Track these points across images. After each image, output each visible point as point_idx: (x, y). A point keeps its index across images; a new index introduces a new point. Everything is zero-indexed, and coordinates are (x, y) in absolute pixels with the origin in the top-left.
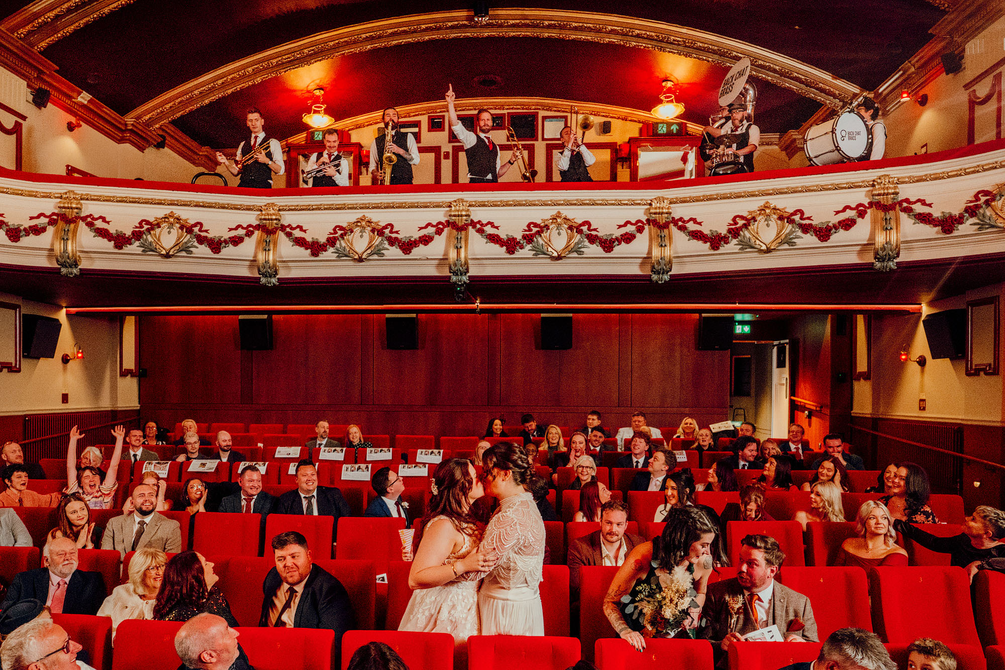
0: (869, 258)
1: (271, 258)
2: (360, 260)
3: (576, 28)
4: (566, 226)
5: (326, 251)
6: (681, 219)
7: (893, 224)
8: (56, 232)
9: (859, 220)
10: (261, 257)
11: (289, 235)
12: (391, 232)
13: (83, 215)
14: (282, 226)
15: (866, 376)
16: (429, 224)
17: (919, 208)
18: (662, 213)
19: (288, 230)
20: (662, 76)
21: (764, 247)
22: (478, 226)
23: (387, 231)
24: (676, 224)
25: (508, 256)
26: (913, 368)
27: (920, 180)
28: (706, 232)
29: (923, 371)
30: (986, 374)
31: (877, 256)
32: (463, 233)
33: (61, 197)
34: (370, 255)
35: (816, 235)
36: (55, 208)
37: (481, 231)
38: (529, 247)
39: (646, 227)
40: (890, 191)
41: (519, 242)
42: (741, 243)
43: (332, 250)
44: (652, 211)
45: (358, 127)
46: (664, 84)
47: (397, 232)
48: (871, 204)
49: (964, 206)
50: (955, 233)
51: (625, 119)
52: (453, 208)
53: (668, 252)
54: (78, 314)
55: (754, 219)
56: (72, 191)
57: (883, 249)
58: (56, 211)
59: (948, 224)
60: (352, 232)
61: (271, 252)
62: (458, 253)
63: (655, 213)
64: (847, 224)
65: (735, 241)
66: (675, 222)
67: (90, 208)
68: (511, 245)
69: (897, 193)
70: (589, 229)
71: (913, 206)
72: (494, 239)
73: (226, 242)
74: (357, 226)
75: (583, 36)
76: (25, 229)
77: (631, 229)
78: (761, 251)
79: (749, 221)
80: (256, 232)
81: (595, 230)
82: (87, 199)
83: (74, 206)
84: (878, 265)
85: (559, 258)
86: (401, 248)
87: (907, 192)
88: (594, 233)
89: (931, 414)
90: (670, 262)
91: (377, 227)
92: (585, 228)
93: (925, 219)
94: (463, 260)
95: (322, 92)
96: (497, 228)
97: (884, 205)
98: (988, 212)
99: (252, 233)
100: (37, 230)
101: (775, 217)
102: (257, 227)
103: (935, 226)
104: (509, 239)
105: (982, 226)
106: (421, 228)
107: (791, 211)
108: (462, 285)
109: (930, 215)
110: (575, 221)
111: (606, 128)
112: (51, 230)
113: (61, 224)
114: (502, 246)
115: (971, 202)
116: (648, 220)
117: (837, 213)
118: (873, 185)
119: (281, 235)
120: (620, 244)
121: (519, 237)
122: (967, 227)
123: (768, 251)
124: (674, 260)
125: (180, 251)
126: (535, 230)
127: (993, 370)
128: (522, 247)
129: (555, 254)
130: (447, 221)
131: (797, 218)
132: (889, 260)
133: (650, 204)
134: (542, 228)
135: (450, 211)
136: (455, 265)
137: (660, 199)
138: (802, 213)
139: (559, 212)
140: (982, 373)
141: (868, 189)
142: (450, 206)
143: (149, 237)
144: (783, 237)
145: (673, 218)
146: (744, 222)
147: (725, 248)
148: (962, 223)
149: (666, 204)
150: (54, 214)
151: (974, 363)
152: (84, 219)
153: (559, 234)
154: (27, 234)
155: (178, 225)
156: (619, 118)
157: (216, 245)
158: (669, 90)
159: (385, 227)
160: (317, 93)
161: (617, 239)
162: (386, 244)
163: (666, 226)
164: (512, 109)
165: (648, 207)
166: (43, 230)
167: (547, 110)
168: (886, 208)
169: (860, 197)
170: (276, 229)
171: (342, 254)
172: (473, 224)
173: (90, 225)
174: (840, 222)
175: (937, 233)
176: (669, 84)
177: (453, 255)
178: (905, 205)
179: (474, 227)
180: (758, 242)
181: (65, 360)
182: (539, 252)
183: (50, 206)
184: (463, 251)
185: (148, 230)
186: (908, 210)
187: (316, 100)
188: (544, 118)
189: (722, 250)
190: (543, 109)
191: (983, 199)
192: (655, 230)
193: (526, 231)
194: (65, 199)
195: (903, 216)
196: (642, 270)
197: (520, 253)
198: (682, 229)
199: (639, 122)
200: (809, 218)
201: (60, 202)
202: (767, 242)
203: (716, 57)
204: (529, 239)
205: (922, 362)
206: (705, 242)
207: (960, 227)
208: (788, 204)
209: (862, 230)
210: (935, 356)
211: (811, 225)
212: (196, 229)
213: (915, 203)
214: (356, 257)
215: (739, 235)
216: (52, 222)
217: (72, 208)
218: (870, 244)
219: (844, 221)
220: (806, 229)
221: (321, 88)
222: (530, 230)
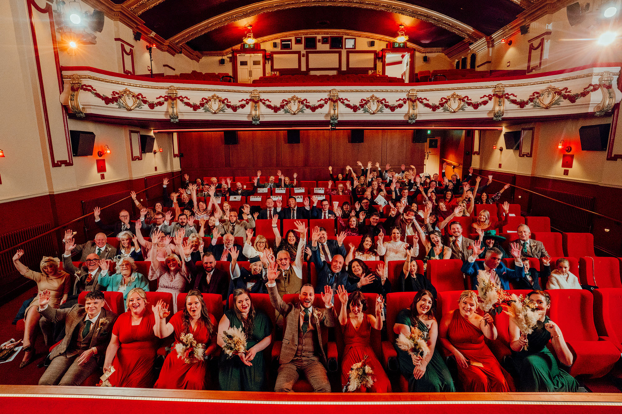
0: (492, 116)
1: (258, 113)
2: (294, 114)
3: (367, 4)
4: (376, 101)
5: (280, 110)
6: (421, 98)
7: (502, 103)
8: (168, 104)
9: (489, 101)
10: (253, 113)
11: (264, 103)
12: (306, 103)
13: (178, 96)
14: (261, 99)
15: (478, 153)
16: (322, 99)
17: (512, 97)
18: (414, 96)
19: (263, 101)
20: (400, 23)
21: (453, 111)
22: (342, 100)
23: (305, 102)
24: (419, 100)
25: (354, 113)
26: (497, 151)
27: (513, 86)
28: (431, 104)
29: (501, 153)
30: (527, 156)
31: (495, 116)
32: (336, 103)
33: (168, 89)
34: (298, 112)
35: (473, 107)
36: (166, 93)
37: (343, 103)
38: (362, 109)
39: (407, 101)
40: (502, 90)
41: (358, 107)
42: (444, 109)
43: (282, 110)
44: (410, 95)
45: (264, 42)
46: (400, 27)
47: (309, 103)
48: (494, 95)
49: (529, 98)
50: (525, 108)
51: (380, 40)
52: (332, 93)
53: (416, 111)
54: (158, 132)
55: (449, 99)
56: (173, 86)
57: (498, 113)
58: (166, 95)
59: (522, 104)
60: (290, 102)
61: (258, 111)
62: (334, 112)
63: (411, 96)
64: (485, 103)
65: (442, 108)
66: (418, 99)
67: (181, 93)
68: (355, 109)
69: (504, 91)
70: (385, 102)
71: (510, 96)
72: (348, 106)
73: (238, 107)
74: (292, 100)
75: (369, 7)
76: (156, 103)
77: (401, 102)
78: (451, 112)
79: (447, 100)
80: (250, 102)
81: (388, 102)
82: (179, 89)
83: (174, 92)
84: (495, 118)
85: (374, 113)
86: (311, 109)
87: (508, 90)
88: (387, 104)
89: (503, 170)
90: (416, 116)
91: (301, 100)
92: (383, 101)
93: (514, 102)
94: (336, 115)
95: (251, 27)
96: (349, 101)
97: (499, 96)
98: (538, 101)
99: (249, 103)
100: (160, 104)
101: (457, 99)
102: (250, 100)
103: (518, 105)
104: (354, 106)
105: (535, 106)
106: (318, 101)
107: (464, 96)
108: (335, 124)
109: (516, 100)
110: (380, 98)
111: (372, 44)
112: (166, 103)
113: (170, 100)
114: (351, 109)
115: (531, 96)
116: (408, 98)
117: (481, 98)
118: (495, 87)
119: (260, 103)
120: (397, 108)
121: (358, 105)
122: (529, 106)
123: (454, 112)
124: (418, 115)
125: (220, 111)
126: (364, 102)
127: (529, 155)
128: (359, 109)
129: (372, 112)
130: (329, 98)
131: (466, 99)
132: (499, 117)
133: (409, 92)
134: (367, 102)
135: (330, 94)
136: (333, 116)
137: (413, 90)
138: (468, 98)
139: (373, 95)
140: (525, 156)
141: (493, 89)
142: (330, 92)
143: (207, 105)
144: (460, 107)
145: (418, 98)
146: (445, 100)
147: (438, 111)
148: (527, 104)
149: (415, 92)
150: (166, 96)
151: (522, 152)
152: (179, 98)
153: (374, 104)
154: (157, 106)
155: (218, 100)
156: (378, 39)
157: (235, 109)
158: (402, 30)
159: (304, 100)
160: (249, 28)
161: (396, 106)
162: (305, 108)
163: (415, 101)
164: (332, 34)
165: (408, 93)
166: (163, 103)
167: (347, 35)
168: (500, 97)
169: (490, 92)
170: (258, 101)
171: (287, 112)
172: (340, 99)
173: (182, 101)
174: (482, 102)
175: (518, 107)
176: (403, 27)
177: (332, 112)
178: (507, 96)
179: (340, 101)
180: (451, 109)
181: (155, 153)
182: (366, 111)
183: (164, 93)
184: (336, 111)
185: (207, 102)
186: (508, 98)
187: (249, 31)
188: (346, 39)
189: (437, 111)
190: (346, 35)
191: (536, 95)
192: (411, 103)
193: (360, 102)
194: (170, 89)
195: (506, 100)
196: (404, 118)
197: (358, 112)
198: (421, 102)
199: (387, 41)
200: (470, 100)
201: (168, 91)
202: (454, 109)
203: (425, 18)
204: (362, 106)
205: (501, 150)
206: (430, 108)
207: (527, 106)
208: (462, 94)
209: (490, 105)
210: (507, 148)
211: (471, 102)
212: (226, 101)
213: (511, 95)
214: (293, 113)
215: (444, 106)
216: (166, 100)
217: (173, 93)
218: (493, 110)
219: (484, 101)
220: (469, 104)
221: (251, 26)
222: (362, 102)
